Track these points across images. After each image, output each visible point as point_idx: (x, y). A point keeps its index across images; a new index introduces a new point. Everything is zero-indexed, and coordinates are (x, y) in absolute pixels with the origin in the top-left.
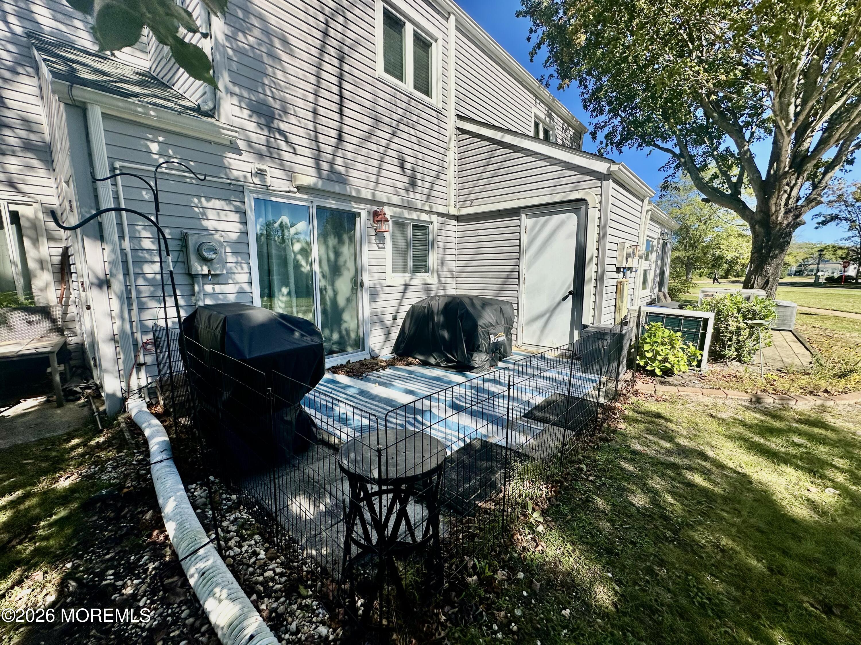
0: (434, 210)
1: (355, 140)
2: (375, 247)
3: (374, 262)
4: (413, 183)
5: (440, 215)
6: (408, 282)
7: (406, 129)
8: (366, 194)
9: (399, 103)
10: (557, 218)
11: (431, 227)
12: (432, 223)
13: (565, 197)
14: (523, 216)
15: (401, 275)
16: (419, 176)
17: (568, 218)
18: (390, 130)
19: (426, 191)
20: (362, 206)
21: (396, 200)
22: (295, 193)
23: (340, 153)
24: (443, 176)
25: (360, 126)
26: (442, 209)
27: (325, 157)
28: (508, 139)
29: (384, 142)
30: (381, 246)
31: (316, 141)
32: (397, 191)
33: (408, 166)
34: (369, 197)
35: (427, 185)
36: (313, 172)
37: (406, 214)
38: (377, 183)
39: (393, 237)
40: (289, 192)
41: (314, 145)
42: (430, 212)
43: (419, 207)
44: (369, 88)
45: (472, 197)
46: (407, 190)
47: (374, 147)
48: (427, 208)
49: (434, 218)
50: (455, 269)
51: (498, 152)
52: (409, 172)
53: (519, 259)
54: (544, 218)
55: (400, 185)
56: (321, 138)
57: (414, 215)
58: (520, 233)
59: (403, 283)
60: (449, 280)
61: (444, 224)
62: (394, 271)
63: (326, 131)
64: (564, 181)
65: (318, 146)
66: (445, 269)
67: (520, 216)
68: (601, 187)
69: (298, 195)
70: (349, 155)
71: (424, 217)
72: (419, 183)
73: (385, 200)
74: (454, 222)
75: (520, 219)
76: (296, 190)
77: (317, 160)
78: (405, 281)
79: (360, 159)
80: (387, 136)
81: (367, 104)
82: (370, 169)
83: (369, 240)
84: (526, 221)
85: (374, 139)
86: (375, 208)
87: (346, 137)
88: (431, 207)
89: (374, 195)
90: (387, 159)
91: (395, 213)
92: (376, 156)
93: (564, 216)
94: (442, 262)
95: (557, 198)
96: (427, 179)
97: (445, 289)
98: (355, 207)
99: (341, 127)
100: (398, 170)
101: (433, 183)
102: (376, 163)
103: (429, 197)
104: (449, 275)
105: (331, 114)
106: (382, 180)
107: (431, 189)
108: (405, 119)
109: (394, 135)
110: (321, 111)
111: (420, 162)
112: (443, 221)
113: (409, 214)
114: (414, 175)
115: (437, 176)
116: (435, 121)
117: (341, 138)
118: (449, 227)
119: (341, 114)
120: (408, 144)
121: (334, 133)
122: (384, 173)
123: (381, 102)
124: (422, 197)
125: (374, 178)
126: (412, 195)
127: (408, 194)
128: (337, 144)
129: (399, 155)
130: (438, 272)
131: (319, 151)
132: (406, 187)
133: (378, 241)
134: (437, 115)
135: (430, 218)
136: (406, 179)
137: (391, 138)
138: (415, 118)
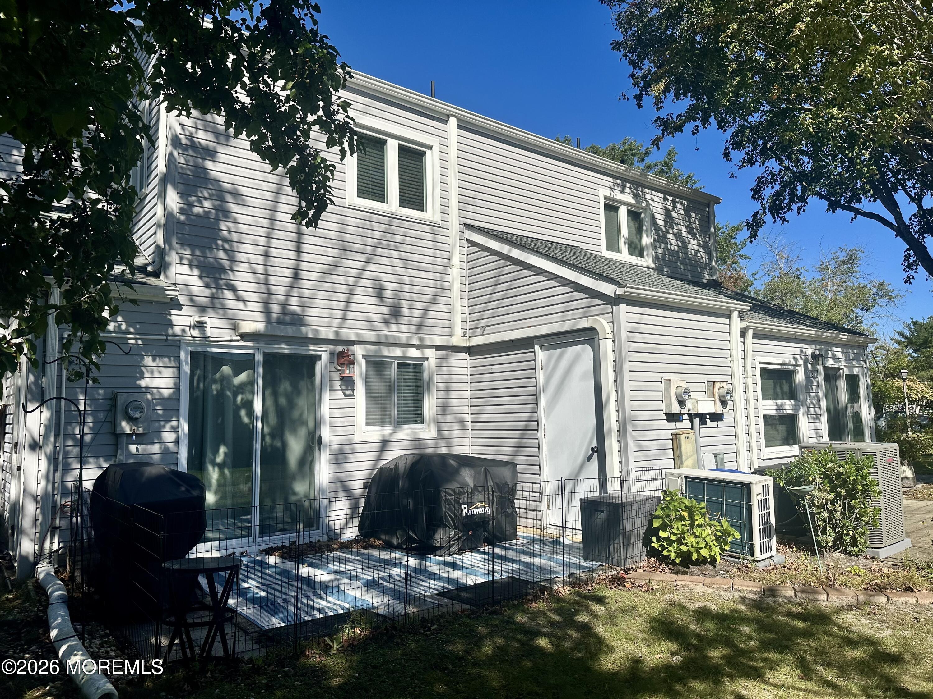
0: (428, 343)
1: (314, 276)
2: (340, 394)
3: (337, 413)
4: (396, 313)
5: (439, 348)
6: (387, 438)
7: (386, 252)
8: (327, 333)
9: (376, 226)
10: (572, 351)
11: (426, 364)
12: (427, 359)
13: (575, 324)
14: (537, 347)
15: (378, 428)
16: (405, 304)
17: (583, 350)
18: (363, 257)
19: (415, 320)
20: (323, 348)
21: (370, 336)
22: (238, 341)
23: (295, 292)
24: (443, 300)
26: (439, 341)
27: (277, 299)
28: (516, 253)
29: (354, 272)
30: (348, 392)
31: (267, 283)
32: (372, 326)
33: (388, 294)
34: (331, 336)
35: (417, 313)
36: (260, 316)
37: (386, 352)
38: (344, 319)
39: (367, 381)
40: (231, 341)
41: (263, 288)
42: (421, 346)
43: (404, 341)
44: (335, 218)
45: (483, 323)
46: (386, 322)
47: (341, 279)
48: (415, 342)
49: (431, 353)
50: (468, 418)
51: (507, 269)
52: (389, 301)
53: (537, 404)
54: (559, 351)
55: (376, 317)
56: (272, 280)
57: (398, 352)
58: (535, 369)
59: (380, 439)
60: (456, 433)
61: (446, 358)
62: (367, 424)
63: (279, 271)
64: (574, 305)
65: (268, 289)
66: (449, 418)
67: (534, 348)
68: (612, 313)
69: (241, 343)
70: (307, 293)
71: (414, 353)
72: (406, 312)
73: (353, 339)
74: (465, 355)
75: (534, 352)
76: (239, 338)
77: (267, 303)
78: (383, 435)
79: (321, 294)
80: (359, 265)
81: (332, 235)
82: (334, 305)
83: (331, 386)
84: (540, 355)
85: (341, 271)
86: (340, 348)
87: (304, 275)
88: (421, 339)
89: (337, 333)
90: (359, 290)
91: (367, 350)
92: (343, 288)
93: (578, 347)
94: (445, 409)
95: (566, 326)
96: (418, 305)
97: (449, 446)
98: (314, 349)
99: (298, 265)
100: (373, 300)
101: (426, 310)
102: (342, 297)
103: (420, 326)
104: (456, 426)
105: (285, 254)
106: (350, 315)
107: (423, 317)
108: (384, 242)
109: (368, 262)
110: (274, 252)
111: (406, 288)
112: (443, 355)
113: (389, 351)
114: (399, 303)
115: (434, 300)
116: (429, 236)
117: (296, 276)
118: (453, 363)
119: (298, 251)
120: (389, 269)
121: (288, 273)
122: (353, 307)
123: (351, 229)
124: (409, 329)
125: (339, 314)
126: (394, 327)
127: (388, 327)
128: (292, 283)
129: (375, 284)
130: (438, 423)
131: (269, 293)
132: (384, 319)
133: (344, 387)
134: (433, 230)
135: (423, 353)
136: (385, 310)
137: (364, 266)
138: (398, 238)
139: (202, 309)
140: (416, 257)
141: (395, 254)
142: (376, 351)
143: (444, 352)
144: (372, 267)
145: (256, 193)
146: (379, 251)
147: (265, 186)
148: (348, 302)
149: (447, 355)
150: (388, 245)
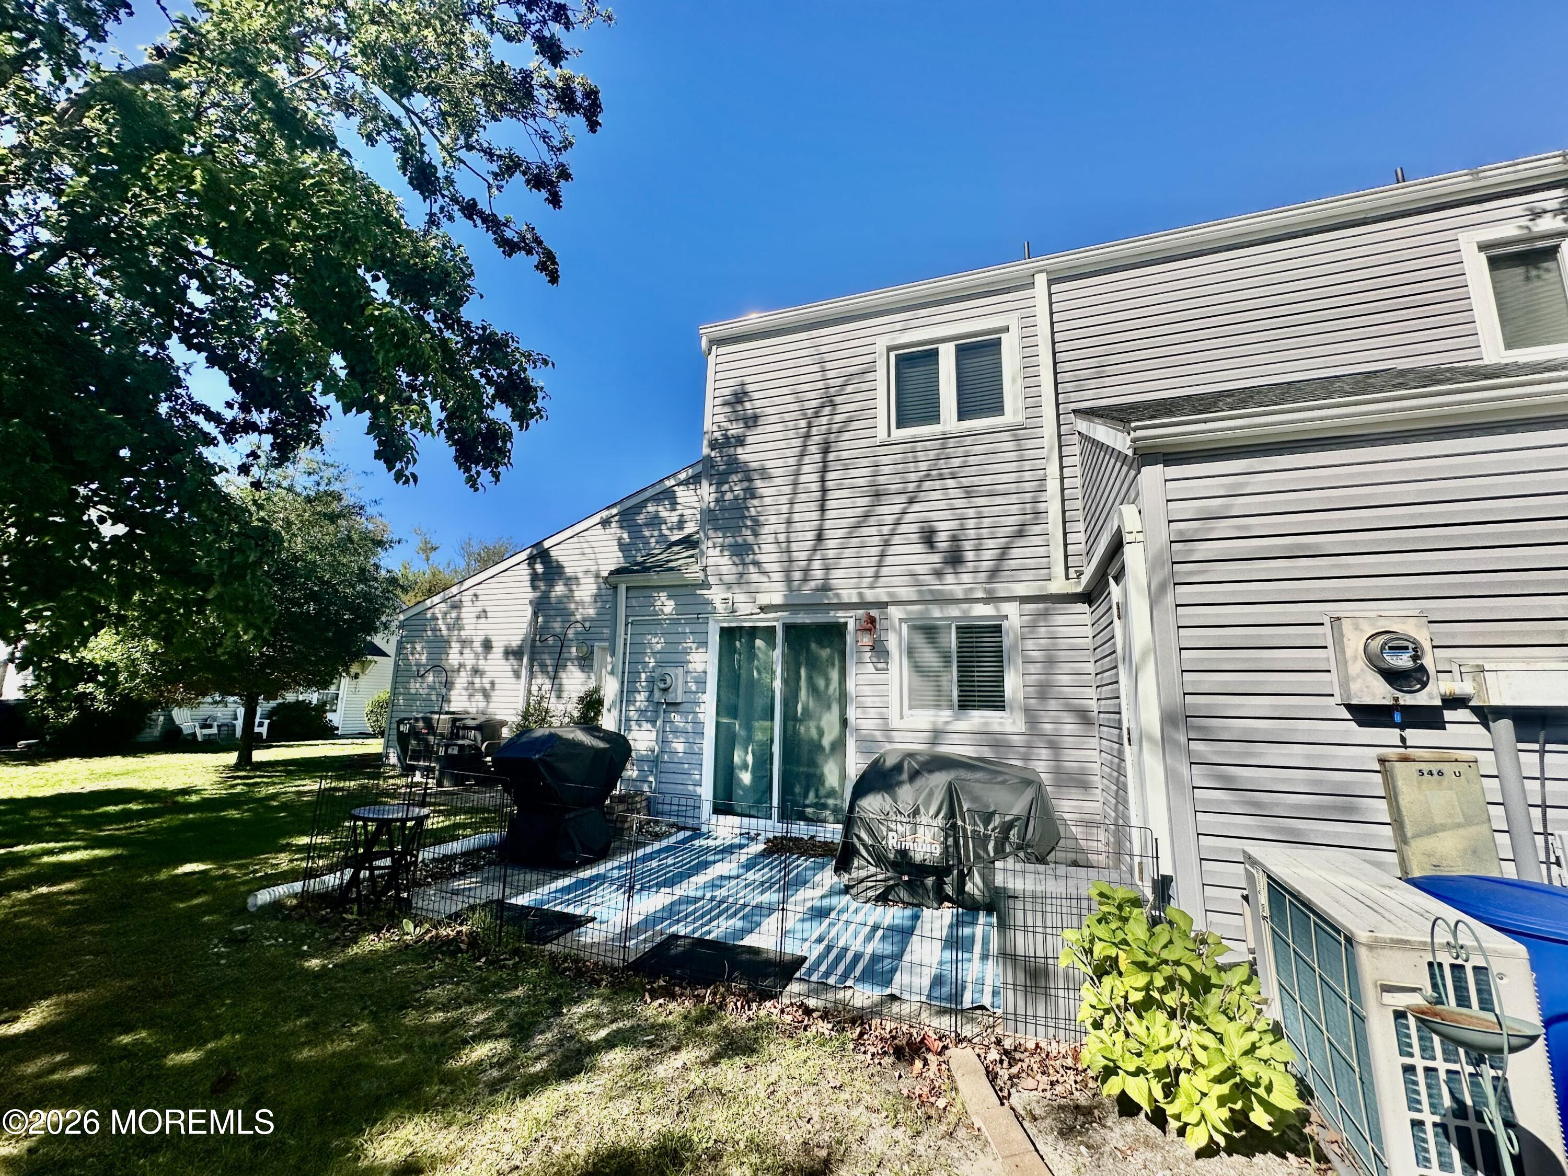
0: (1003, 594)
1: (840, 533)
2: (870, 668)
3: (867, 690)
4: (955, 559)
5: (1023, 599)
6: (940, 726)
7: (937, 484)
8: (850, 597)
9: (922, 456)
11: (1005, 624)
12: (1007, 617)
15: (932, 712)
16: (967, 545)
18: (903, 498)
19: (987, 565)
20: (852, 613)
21: (906, 593)
22: (759, 614)
23: (818, 555)
24: (1037, 529)
25: (849, 513)
27: (799, 566)
28: (1092, 430)
29: (890, 519)
30: (880, 666)
31: (789, 551)
32: (917, 580)
33: (942, 536)
34: (855, 599)
35: (987, 555)
36: (781, 586)
37: (936, 612)
38: (877, 576)
39: (910, 651)
40: (752, 614)
41: (785, 557)
42: (991, 600)
43: (963, 595)
44: (865, 462)
46: (938, 574)
47: (873, 531)
48: (982, 594)
49: (1010, 609)
50: (1093, 705)
52: (943, 546)
55: (919, 569)
56: (794, 546)
57: (954, 611)
58: (1114, 619)
59: (928, 726)
60: (1069, 729)
61: (1045, 614)
62: (912, 706)
63: (802, 536)
65: (790, 557)
66: (1053, 705)
69: (762, 616)
70: (832, 553)
71: (982, 610)
72: (970, 556)
73: (887, 599)
74: (1085, 607)
76: (759, 611)
77: (788, 572)
78: (936, 723)
79: (847, 553)
80: (897, 508)
81: (862, 482)
82: (864, 562)
83: (859, 658)
84: (1116, 592)
85: (872, 521)
86: (867, 613)
87: (829, 534)
88: (990, 591)
89: (859, 595)
90: (897, 539)
91: (907, 613)
92: (877, 540)
94: (1044, 691)
96: (990, 543)
97: (1056, 747)
98: (841, 616)
99: (822, 525)
100: (920, 548)
101: (1006, 549)
102: (875, 551)
103: (994, 573)
104: (1068, 717)
105: (807, 516)
106: (885, 571)
107: (1001, 558)
108: (934, 473)
109: (911, 502)
110: (796, 517)
111: (971, 523)
112: (1038, 609)
113: (942, 611)
114: (958, 546)
115: (1020, 534)
116: (1010, 446)
117: (820, 538)
118: (1061, 620)
119: (823, 510)
120: (942, 505)
121: (811, 535)
122: (889, 560)
123: (886, 470)
124: (975, 578)
125: (870, 572)
126: (950, 578)
127: (940, 579)
128: (815, 545)
129: (923, 528)
130: (1027, 711)
131: (791, 561)
132: (935, 569)
133: (874, 660)
134: (1015, 435)
135: (997, 609)
136: (936, 558)
137: (905, 508)
138: (956, 462)
139: (729, 586)
140: (987, 480)
141: (951, 483)
142: (921, 612)
143: (1041, 606)
144: (916, 507)
145: (780, 463)
146: (927, 485)
147: (789, 453)
148: (883, 555)
149: (1047, 609)
150: (941, 474)
